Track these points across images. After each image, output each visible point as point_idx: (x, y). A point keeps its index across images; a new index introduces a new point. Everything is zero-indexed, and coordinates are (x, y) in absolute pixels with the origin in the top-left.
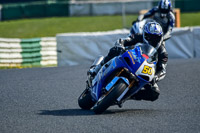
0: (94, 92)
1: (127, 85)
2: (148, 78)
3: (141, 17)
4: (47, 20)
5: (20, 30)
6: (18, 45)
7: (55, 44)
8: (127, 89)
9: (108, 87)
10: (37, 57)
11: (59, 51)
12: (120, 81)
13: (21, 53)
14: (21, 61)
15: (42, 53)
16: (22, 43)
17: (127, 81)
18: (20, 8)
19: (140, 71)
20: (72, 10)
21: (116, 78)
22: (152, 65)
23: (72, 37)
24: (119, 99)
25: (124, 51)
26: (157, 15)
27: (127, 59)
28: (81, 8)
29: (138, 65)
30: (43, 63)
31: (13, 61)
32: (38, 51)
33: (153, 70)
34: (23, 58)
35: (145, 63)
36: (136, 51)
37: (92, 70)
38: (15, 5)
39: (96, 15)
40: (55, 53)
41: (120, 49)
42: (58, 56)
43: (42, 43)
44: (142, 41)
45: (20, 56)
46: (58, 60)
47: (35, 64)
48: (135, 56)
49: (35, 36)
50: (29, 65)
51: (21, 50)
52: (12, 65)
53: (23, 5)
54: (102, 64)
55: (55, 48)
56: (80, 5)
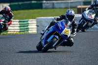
0: (43, 43)
1: (57, 39)
2: (67, 36)
3: (87, 9)
4: (31, 11)
5: (18, 16)
6: (18, 23)
7: (35, 22)
8: (58, 41)
9: (49, 40)
10: (27, 29)
11: (37, 26)
12: (54, 37)
13: (19, 27)
14: (19, 30)
15: (29, 27)
16: (19, 22)
17: (57, 37)
18: (19, 4)
19: (63, 33)
20: (44, 6)
21: (52, 36)
22: (69, 30)
23: (44, 19)
24: (54, 46)
25: (56, 23)
26: (94, 7)
27: (57, 27)
28: (48, 5)
29: (62, 30)
30: (30, 32)
31: (16, 31)
32: (27, 26)
33: (70, 32)
34: (20, 29)
35: (66, 29)
36: (62, 23)
37: (42, 32)
38: (16, 3)
39: (56, 8)
40: (36, 27)
41: (54, 22)
42: (37, 28)
43: (29, 22)
44: (65, 19)
45: (18, 28)
46: (37, 30)
47: (26, 32)
48: (61, 26)
49: (26, 19)
50: (23, 33)
51: (19, 25)
52: (15, 33)
53: (20, 3)
54: (47, 29)
55: (36, 24)
56: (48, 3)
